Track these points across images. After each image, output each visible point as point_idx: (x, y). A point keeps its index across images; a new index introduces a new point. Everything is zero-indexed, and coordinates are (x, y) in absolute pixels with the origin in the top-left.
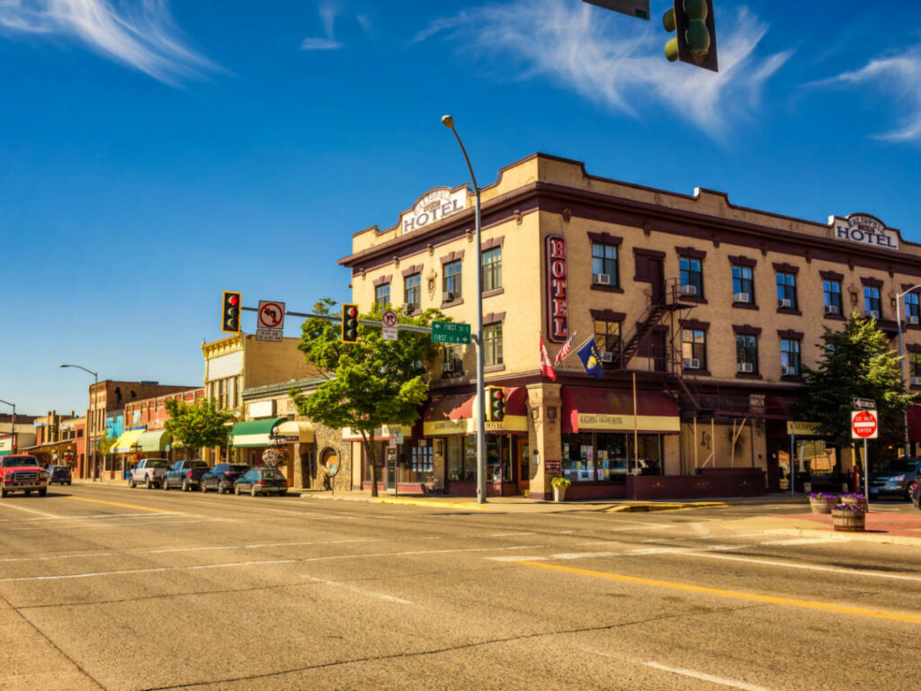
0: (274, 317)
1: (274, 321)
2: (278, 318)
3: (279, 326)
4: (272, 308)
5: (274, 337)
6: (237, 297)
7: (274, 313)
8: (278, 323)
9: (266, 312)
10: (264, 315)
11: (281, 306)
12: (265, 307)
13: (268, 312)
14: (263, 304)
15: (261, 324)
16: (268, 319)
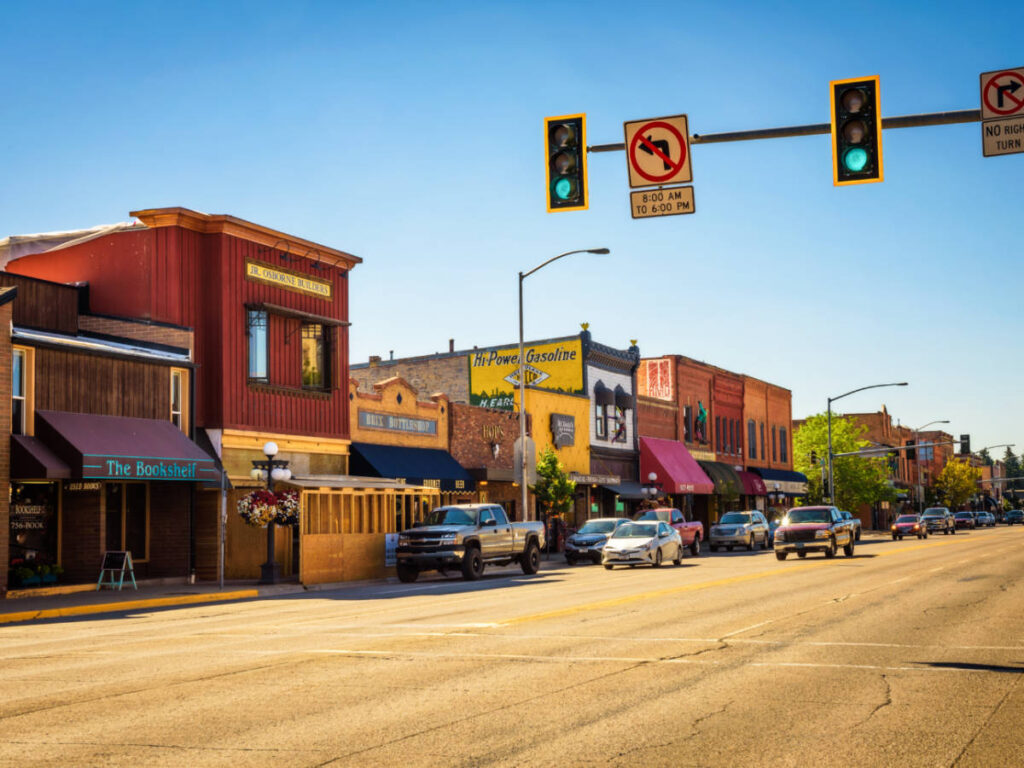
0: (665, 154)
1: (667, 167)
2: (675, 157)
3: (682, 174)
4: (657, 134)
5: (674, 203)
6: (577, 124)
7: (664, 144)
8: (678, 168)
9: (642, 147)
10: (640, 154)
11: (678, 125)
12: (638, 135)
13: (649, 147)
14: (633, 130)
15: (639, 180)
16: (653, 164)
